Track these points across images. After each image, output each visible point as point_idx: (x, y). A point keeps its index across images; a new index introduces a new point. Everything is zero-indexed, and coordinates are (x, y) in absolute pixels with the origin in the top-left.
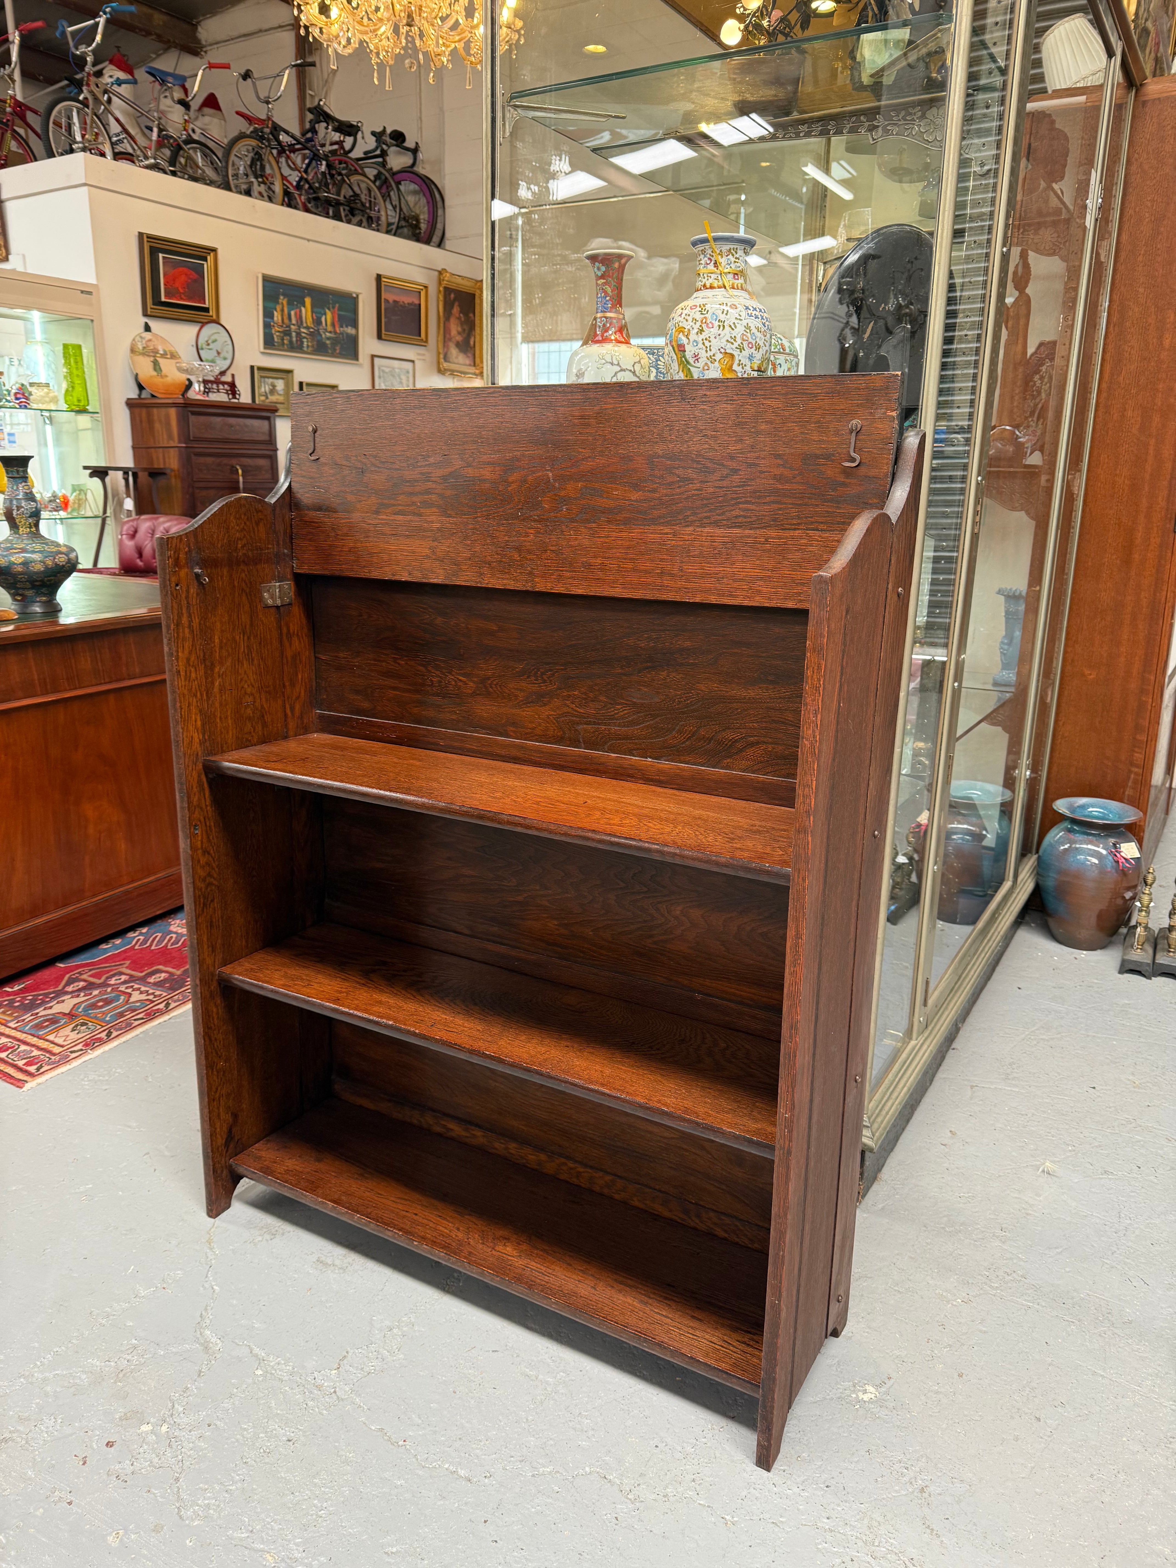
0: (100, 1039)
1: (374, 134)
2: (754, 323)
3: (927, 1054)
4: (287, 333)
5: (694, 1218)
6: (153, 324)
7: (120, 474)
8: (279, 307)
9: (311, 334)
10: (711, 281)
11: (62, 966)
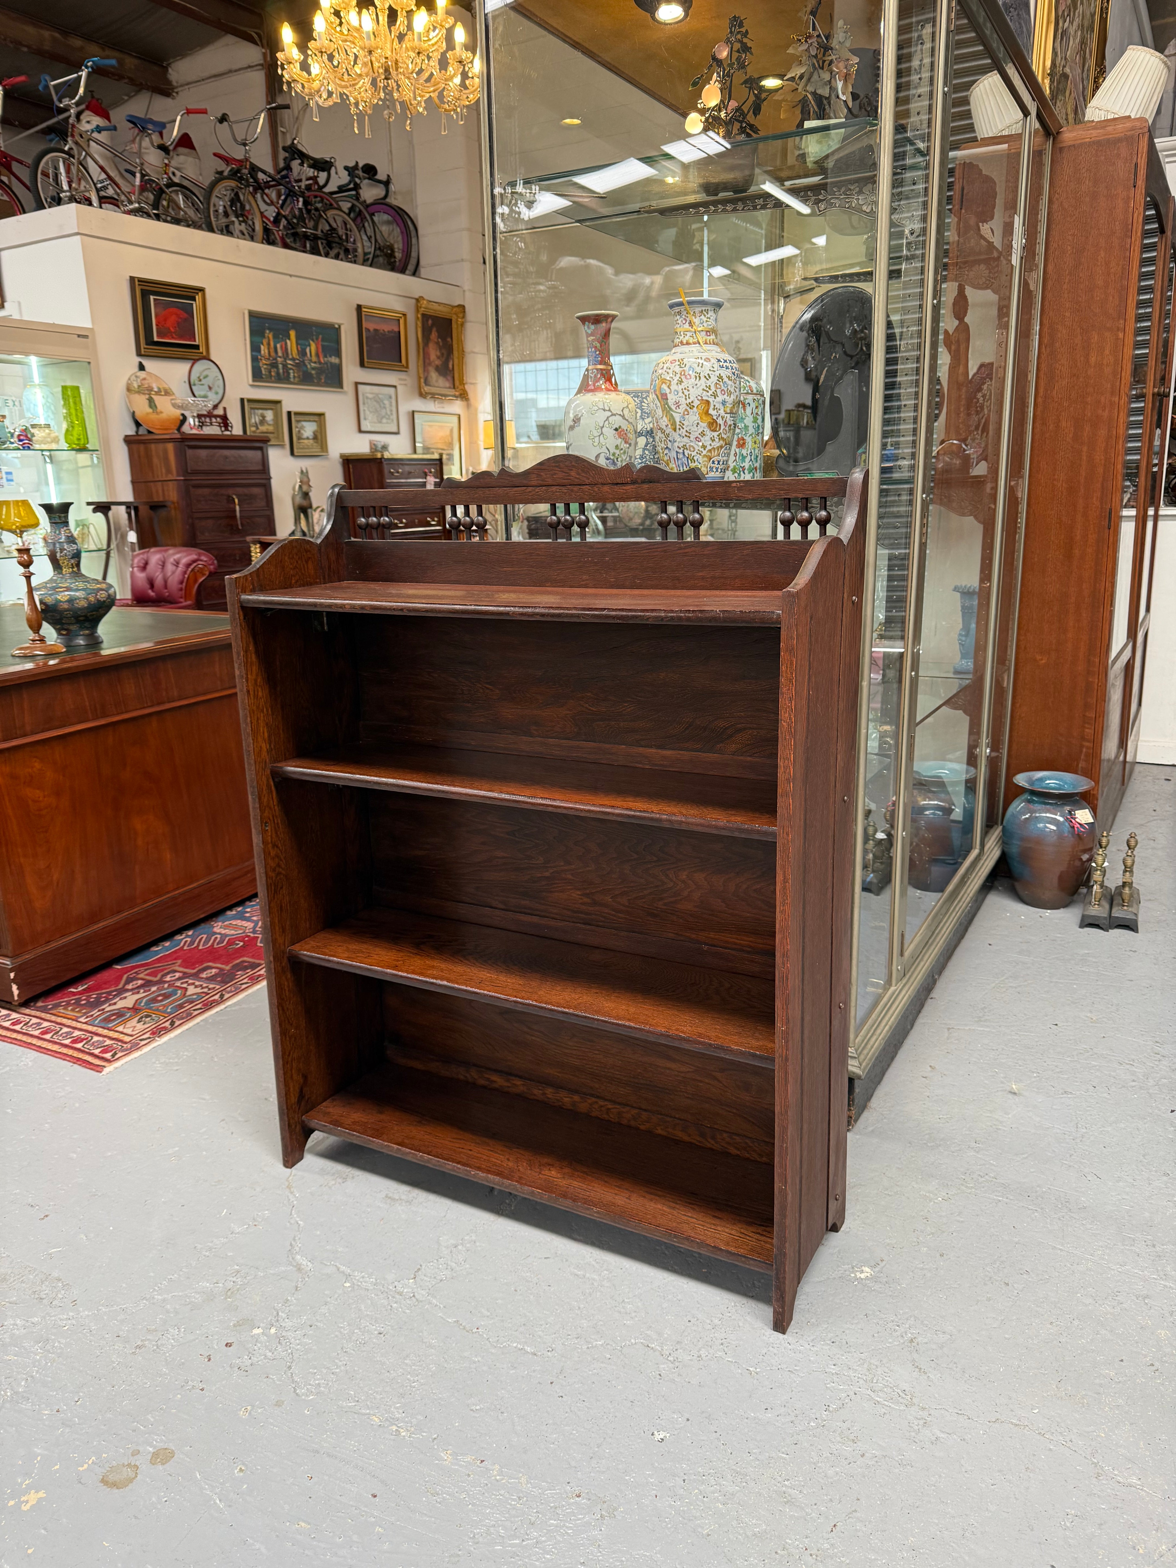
0: (165, 1028)
1: (346, 168)
2: (724, 373)
3: (905, 998)
4: (274, 365)
5: (710, 1140)
6: (148, 363)
7: (123, 508)
8: (265, 341)
9: (297, 365)
10: (687, 338)
11: (119, 967)
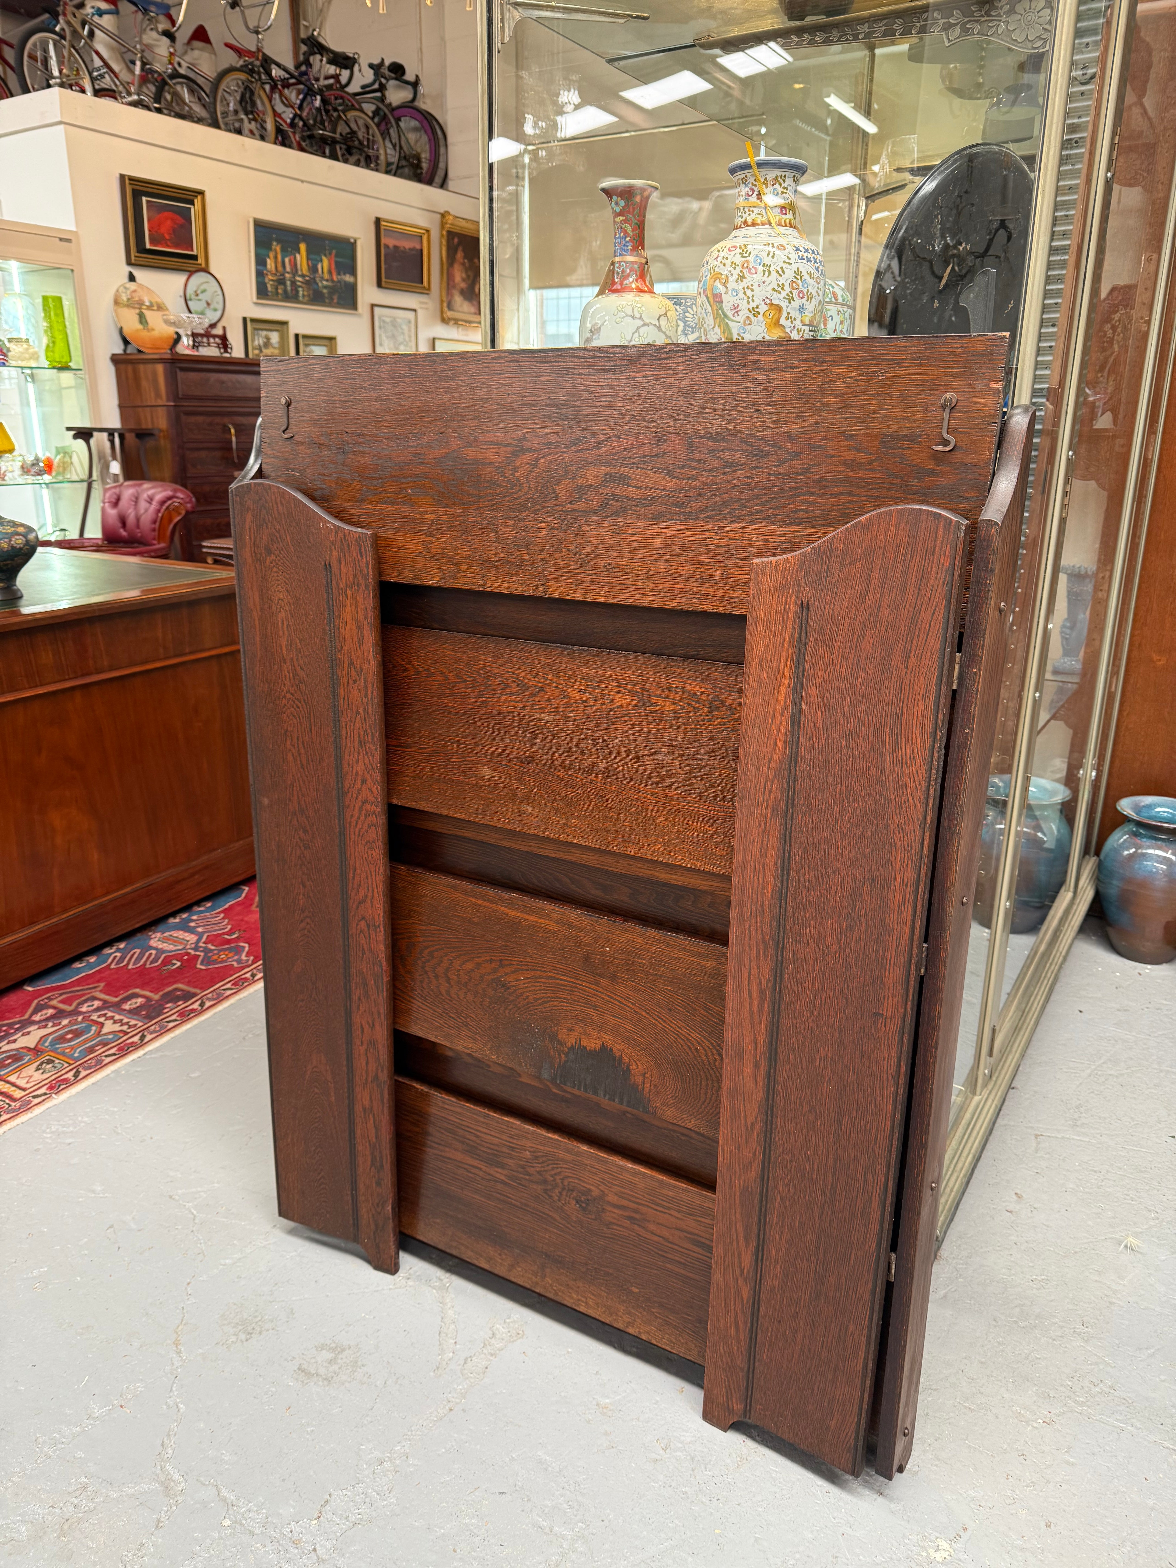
0: (66, 1081)
1: (371, 66)
2: (804, 268)
3: (992, 1110)
4: (281, 281)
7: (105, 435)
8: (272, 255)
9: (307, 283)
10: (753, 216)
11: (30, 989)
